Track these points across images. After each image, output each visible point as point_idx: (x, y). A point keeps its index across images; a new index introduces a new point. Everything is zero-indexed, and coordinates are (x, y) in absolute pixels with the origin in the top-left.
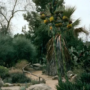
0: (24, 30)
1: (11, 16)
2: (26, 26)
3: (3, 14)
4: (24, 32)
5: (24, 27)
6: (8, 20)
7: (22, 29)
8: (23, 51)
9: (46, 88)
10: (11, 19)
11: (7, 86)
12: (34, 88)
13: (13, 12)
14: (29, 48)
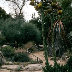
0: (33, 16)
1: (22, 5)
2: (35, 13)
3: (16, 3)
4: (33, 18)
5: (33, 14)
6: (21, 8)
7: (32, 16)
8: (29, 34)
9: (40, 68)
10: (22, 7)
11: (8, 64)
12: (29, 68)
13: (24, 1)
14: (34, 32)
